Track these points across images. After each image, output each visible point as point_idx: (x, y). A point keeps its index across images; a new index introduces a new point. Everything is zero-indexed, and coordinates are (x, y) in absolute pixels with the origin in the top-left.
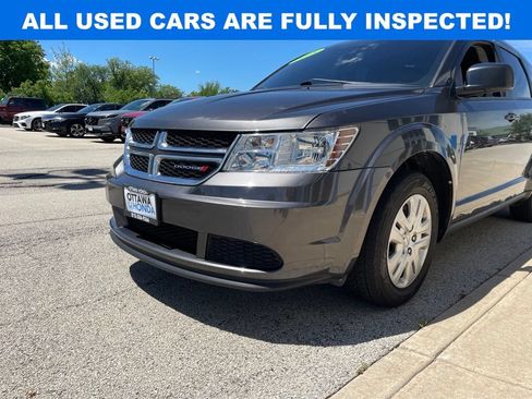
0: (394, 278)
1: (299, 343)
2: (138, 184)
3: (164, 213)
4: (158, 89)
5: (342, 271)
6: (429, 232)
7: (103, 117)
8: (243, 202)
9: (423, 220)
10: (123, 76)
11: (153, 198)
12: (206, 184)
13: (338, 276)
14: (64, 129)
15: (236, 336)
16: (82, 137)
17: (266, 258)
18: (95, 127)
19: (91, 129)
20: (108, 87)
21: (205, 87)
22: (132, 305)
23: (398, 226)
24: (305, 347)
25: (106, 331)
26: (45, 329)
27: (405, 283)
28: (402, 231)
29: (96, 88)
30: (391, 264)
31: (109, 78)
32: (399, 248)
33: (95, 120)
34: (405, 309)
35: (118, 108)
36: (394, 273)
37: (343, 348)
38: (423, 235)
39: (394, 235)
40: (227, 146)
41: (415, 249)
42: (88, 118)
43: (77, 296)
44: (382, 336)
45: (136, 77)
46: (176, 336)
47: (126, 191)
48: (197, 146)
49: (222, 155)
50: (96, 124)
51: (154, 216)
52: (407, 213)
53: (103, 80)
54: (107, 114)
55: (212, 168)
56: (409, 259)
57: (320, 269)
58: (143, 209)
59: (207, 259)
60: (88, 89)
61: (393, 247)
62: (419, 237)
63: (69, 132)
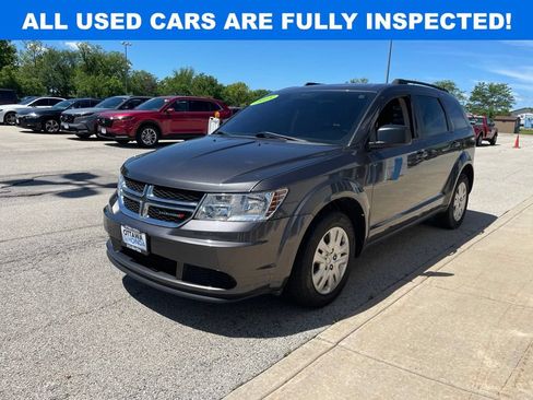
0: (318, 288)
1: (249, 336)
2: (132, 224)
3: (152, 247)
4: (130, 75)
5: (279, 285)
6: (348, 252)
7: (79, 115)
8: (209, 243)
9: (342, 244)
10: (94, 61)
11: (144, 236)
12: (183, 228)
13: (276, 289)
14: (39, 125)
15: (204, 333)
16: (58, 133)
17: (225, 280)
18: (71, 125)
19: (66, 127)
20: (79, 73)
21: (179, 73)
22: (128, 311)
23: (320, 252)
24: (252, 340)
25: (111, 332)
26: (67, 332)
27: (328, 290)
28: (324, 254)
29: (65, 73)
30: (315, 278)
31: (80, 62)
32: (322, 266)
33: (71, 119)
34: (327, 309)
35: (93, 104)
36: (318, 284)
37: (278, 339)
38: (342, 255)
39: (317, 258)
40: (198, 201)
41: (336, 265)
42: (64, 115)
43: (85, 305)
44: (306, 330)
45: (108, 63)
46: (163, 335)
47: (123, 228)
48: (176, 199)
49: (194, 207)
50: (72, 122)
51: (145, 248)
52: (327, 241)
53: (73, 65)
54: (83, 111)
55: (187, 216)
56: (331, 273)
57: (264, 284)
58: (136, 242)
59: (184, 280)
60: (57, 75)
61: (317, 266)
62: (339, 256)
63: (43, 127)
